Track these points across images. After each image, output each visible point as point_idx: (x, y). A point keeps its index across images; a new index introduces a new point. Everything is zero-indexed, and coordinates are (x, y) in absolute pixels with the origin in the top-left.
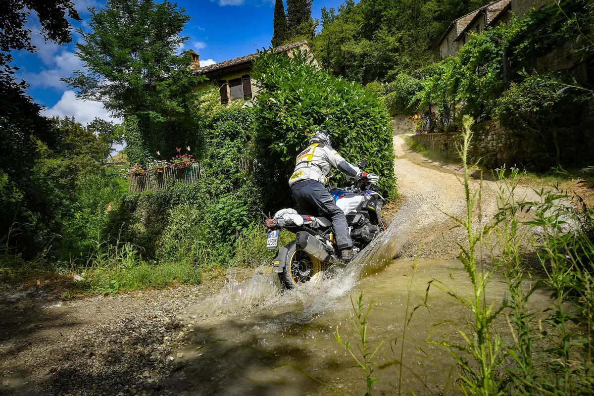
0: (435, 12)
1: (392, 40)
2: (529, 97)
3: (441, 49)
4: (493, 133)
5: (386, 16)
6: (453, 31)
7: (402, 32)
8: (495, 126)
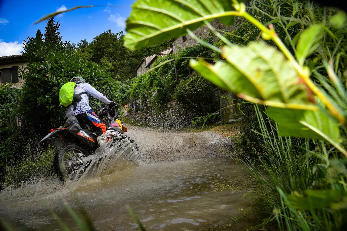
0: (134, 53)
1: (110, 64)
2: (191, 86)
3: (138, 72)
4: (172, 108)
5: (107, 52)
6: (144, 63)
7: (116, 61)
8: (173, 105)
